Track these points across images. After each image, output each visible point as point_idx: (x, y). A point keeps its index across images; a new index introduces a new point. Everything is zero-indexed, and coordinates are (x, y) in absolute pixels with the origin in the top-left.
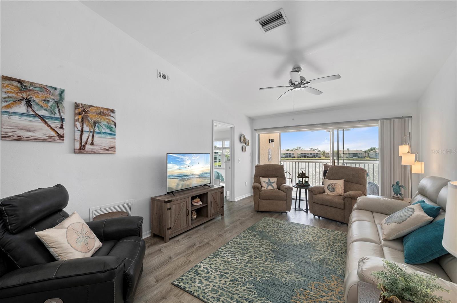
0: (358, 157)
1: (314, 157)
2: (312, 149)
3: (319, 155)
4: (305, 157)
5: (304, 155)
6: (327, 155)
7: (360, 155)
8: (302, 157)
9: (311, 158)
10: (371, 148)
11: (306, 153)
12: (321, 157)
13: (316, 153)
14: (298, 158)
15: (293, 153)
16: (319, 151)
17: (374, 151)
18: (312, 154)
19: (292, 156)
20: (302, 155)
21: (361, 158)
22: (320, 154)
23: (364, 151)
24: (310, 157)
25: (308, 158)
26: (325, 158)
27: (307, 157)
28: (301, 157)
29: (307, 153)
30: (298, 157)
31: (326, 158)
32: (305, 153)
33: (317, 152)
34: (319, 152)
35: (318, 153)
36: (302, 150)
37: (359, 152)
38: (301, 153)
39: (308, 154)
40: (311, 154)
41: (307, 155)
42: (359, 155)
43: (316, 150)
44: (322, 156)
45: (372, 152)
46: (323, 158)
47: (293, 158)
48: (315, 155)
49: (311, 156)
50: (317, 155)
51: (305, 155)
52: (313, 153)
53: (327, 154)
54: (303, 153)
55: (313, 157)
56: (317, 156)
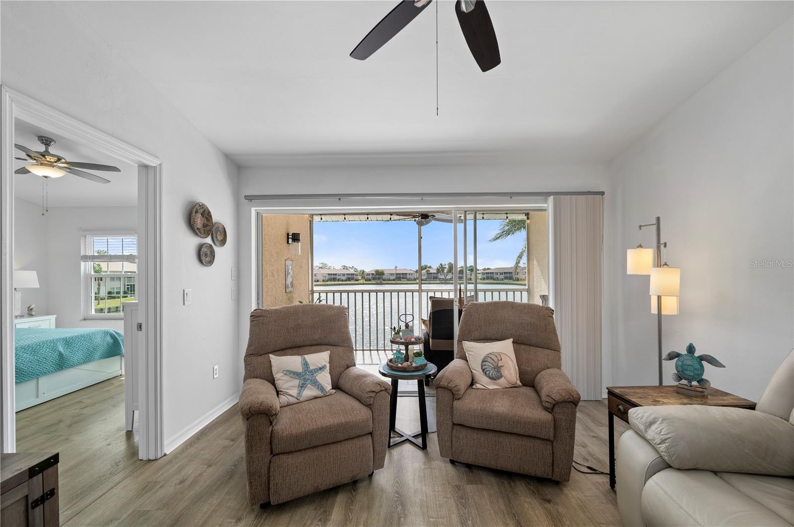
0: (409, 280)
1: (349, 279)
2: (345, 268)
3: (355, 277)
4: (334, 280)
5: (333, 277)
6: (367, 277)
7: (410, 276)
8: (330, 280)
12: (358, 280)
13: (352, 274)
14: (323, 283)
16: (356, 270)
17: (426, 270)
20: (331, 277)
21: (411, 280)
22: (356, 275)
23: (414, 271)
24: (342, 281)
25: (340, 282)
26: (364, 281)
27: (338, 281)
28: (328, 281)
30: (323, 281)
31: (366, 281)
32: (334, 274)
33: (352, 271)
35: (354, 274)
36: (329, 269)
38: (329, 274)
39: (339, 275)
40: (344, 275)
41: (338, 277)
42: (408, 277)
43: (350, 269)
44: (360, 278)
45: (424, 271)
46: (361, 282)
48: (350, 276)
49: (344, 278)
50: (353, 276)
51: (335, 277)
52: (347, 274)
53: (367, 274)
55: (346, 281)
56: (353, 279)
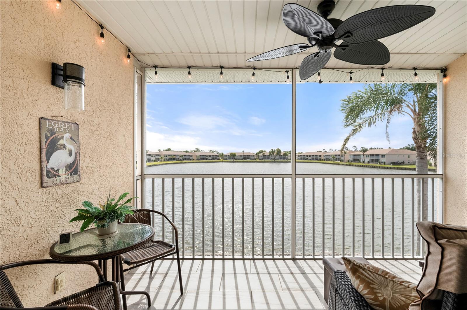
2: (211, 151)
3: (217, 157)
4: (204, 159)
9: (211, 160)
10: (260, 151)
11: (205, 156)
12: (219, 159)
14: (197, 161)
15: (192, 155)
17: (262, 153)
18: (211, 156)
19: (191, 158)
21: (253, 159)
23: (255, 154)
25: (208, 161)
26: (223, 160)
28: (200, 160)
29: (207, 155)
33: (215, 154)
34: (217, 154)
36: (201, 152)
37: (252, 155)
45: (261, 154)
46: (221, 160)
47: (192, 160)
48: (214, 157)
49: (210, 158)
53: (225, 156)
54: (202, 155)
56: (216, 159)
